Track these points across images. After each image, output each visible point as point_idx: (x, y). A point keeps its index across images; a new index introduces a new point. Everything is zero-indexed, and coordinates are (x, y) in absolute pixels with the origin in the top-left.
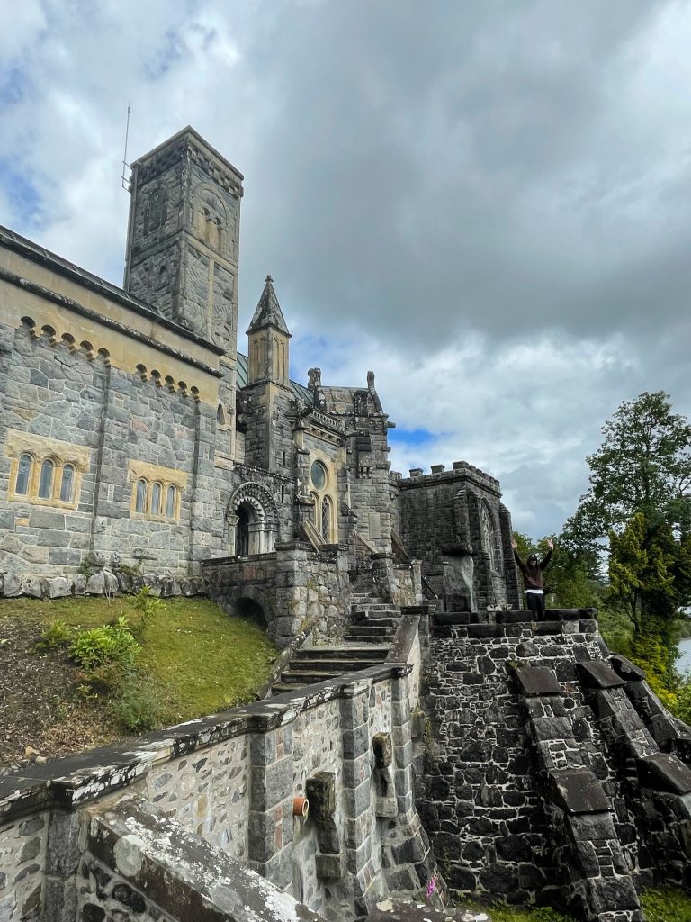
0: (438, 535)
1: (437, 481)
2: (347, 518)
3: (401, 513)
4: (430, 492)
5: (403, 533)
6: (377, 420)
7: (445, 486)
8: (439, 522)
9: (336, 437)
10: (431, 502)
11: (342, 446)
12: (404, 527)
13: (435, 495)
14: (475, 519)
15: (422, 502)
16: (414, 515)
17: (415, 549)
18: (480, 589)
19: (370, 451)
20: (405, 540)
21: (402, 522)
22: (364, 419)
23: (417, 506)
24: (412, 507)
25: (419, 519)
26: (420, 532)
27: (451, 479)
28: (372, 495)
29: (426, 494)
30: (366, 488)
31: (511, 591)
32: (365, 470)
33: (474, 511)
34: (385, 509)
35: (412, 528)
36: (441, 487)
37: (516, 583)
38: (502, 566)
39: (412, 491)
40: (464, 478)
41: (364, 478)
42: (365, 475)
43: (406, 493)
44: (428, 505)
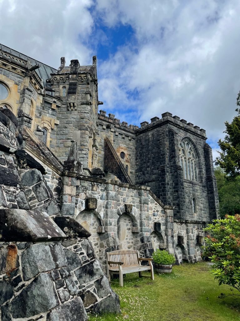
0: (153, 158)
1: (154, 126)
2: (21, 118)
3: (136, 149)
4: (150, 134)
5: (137, 159)
6: (83, 76)
7: (158, 129)
8: (154, 150)
9: (19, 70)
10: (150, 139)
11: (26, 76)
12: (137, 156)
13: (153, 135)
14: (172, 145)
15: (146, 140)
16: (142, 148)
17: (142, 168)
18: (174, 188)
19: (75, 93)
20: (137, 163)
21: (136, 153)
22: (75, 76)
23: (144, 143)
24: (141, 144)
25: (144, 150)
26: (145, 157)
27: (160, 124)
28: (77, 120)
29: (148, 135)
30: (73, 116)
31: (210, 195)
32: (72, 105)
33: (172, 140)
34: (84, 128)
35: (141, 156)
36: (155, 130)
37: (213, 190)
38: (204, 180)
39: (141, 135)
40: (168, 122)
41: (72, 110)
42: (72, 108)
43: (139, 136)
44: (149, 142)
